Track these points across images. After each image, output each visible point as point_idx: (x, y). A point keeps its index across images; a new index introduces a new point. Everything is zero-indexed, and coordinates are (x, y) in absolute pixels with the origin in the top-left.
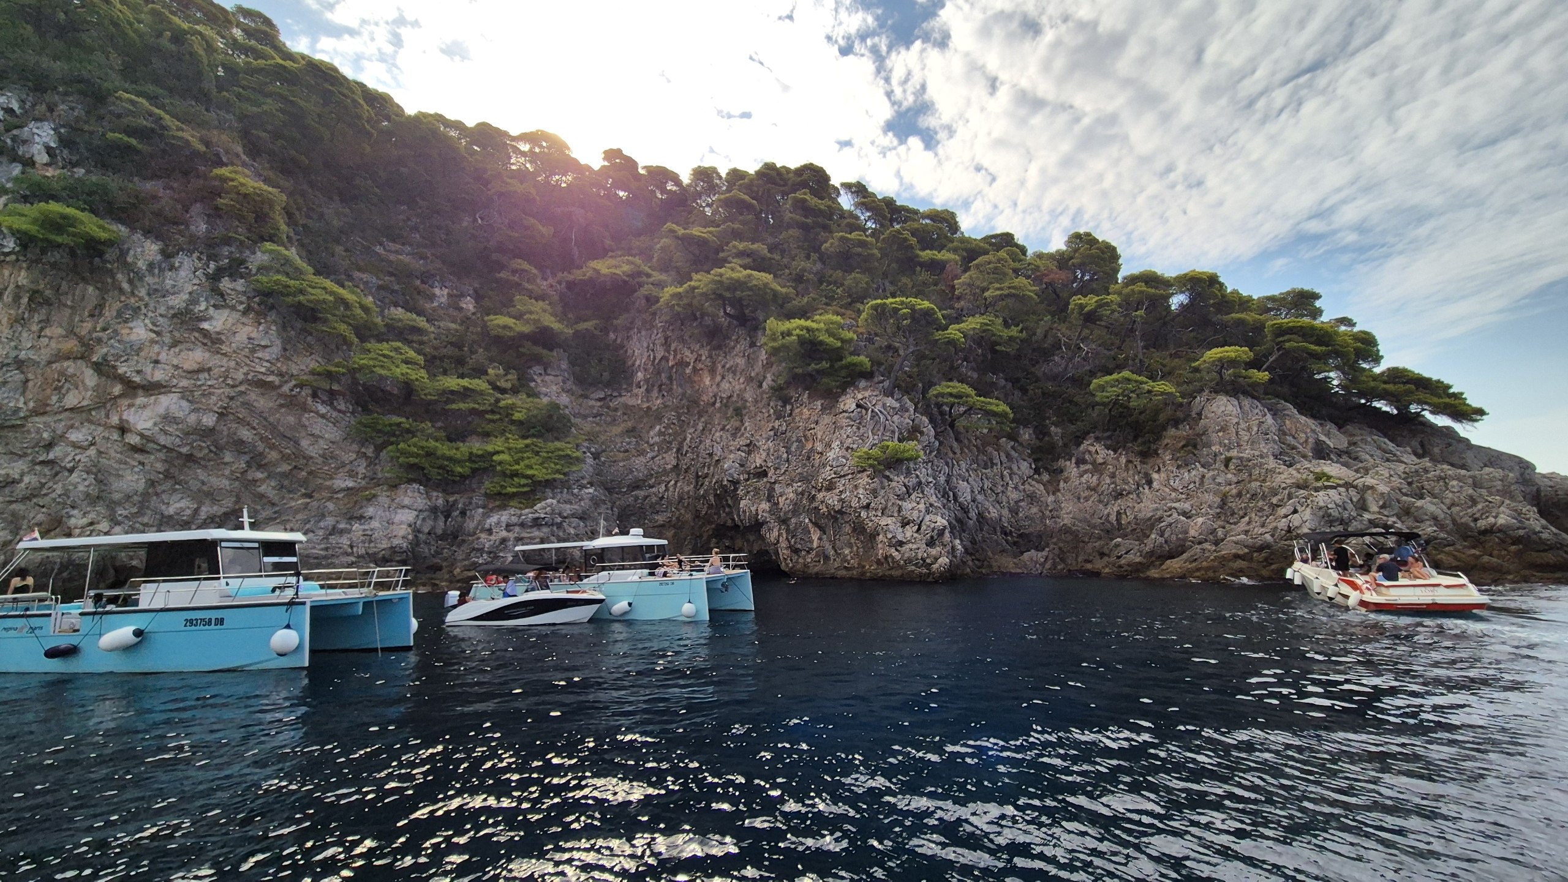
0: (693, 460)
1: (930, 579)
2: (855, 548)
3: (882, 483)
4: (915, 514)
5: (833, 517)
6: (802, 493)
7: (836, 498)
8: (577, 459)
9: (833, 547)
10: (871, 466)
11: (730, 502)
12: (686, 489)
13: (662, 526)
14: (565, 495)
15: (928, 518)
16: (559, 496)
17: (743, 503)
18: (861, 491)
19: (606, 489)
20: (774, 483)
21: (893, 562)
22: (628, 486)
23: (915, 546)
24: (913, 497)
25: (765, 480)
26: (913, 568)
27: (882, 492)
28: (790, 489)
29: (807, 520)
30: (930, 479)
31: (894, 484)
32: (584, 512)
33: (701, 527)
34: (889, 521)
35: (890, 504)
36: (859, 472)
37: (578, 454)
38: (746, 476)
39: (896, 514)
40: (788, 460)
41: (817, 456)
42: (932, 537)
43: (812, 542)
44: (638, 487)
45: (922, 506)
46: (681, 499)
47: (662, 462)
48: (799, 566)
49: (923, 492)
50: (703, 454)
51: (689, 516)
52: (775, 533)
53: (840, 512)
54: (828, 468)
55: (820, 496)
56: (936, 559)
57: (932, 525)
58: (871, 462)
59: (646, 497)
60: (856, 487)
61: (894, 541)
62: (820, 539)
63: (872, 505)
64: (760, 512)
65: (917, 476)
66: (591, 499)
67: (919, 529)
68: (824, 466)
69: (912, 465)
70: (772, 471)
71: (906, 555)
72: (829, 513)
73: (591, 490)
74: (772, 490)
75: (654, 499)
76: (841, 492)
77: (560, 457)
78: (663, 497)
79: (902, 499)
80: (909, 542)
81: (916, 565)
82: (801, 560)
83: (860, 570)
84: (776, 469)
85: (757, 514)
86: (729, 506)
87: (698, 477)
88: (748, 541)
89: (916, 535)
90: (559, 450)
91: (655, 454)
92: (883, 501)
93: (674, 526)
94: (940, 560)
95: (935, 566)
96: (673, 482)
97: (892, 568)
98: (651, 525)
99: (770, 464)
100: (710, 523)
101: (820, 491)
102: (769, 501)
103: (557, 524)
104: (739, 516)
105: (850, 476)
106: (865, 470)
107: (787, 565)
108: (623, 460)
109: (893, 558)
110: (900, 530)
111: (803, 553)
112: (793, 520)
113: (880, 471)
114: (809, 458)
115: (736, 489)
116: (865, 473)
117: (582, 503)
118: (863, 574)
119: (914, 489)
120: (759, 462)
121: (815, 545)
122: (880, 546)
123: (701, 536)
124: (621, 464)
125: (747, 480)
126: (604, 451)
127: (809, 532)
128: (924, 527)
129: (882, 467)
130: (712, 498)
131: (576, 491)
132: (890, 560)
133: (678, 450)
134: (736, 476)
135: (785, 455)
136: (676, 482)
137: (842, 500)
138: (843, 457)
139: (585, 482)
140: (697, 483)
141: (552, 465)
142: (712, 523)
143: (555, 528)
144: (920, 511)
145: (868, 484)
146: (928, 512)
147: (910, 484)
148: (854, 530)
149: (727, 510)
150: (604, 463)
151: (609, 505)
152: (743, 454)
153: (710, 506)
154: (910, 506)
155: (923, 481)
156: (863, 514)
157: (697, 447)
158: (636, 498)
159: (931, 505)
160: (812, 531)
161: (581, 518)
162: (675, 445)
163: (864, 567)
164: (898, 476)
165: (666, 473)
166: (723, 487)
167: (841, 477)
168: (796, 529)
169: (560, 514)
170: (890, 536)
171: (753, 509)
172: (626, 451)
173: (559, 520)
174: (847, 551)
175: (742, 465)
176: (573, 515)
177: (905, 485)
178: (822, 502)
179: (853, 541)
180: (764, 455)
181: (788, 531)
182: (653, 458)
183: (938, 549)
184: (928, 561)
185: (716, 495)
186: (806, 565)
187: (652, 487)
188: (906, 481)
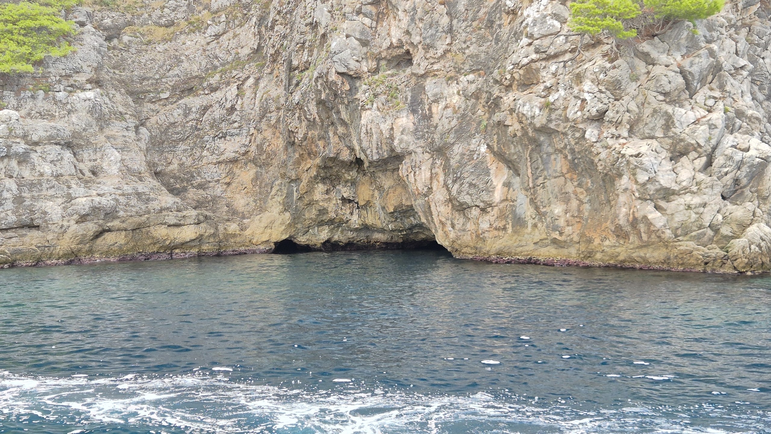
0: (285, 37)
1: (728, 270)
2: (574, 204)
3: (632, 67)
4: (702, 131)
5: (533, 141)
6: (476, 96)
7: (538, 102)
8: (66, 35)
9: (532, 201)
10: (612, 32)
11: (344, 115)
12: (274, 94)
13: (234, 161)
14: (41, 104)
15: (729, 140)
16: (30, 104)
17: (366, 117)
18: (587, 85)
19: (131, 93)
20: (424, 76)
21: (649, 232)
22: (174, 88)
23: (696, 200)
24: (699, 97)
25: (408, 71)
26: (692, 245)
27: (632, 88)
28: (454, 88)
29: (483, 149)
30: (742, 62)
31: (657, 70)
32: (75, 135)
33: (298, 163)
34: (644, 147)
35: (648, 111)
36: (589, 47)
37: (66, 26)
38: (373, 64)
39: (659, 134)
40: (450, 30)
41: (506, 19)
42: (736, 181)
43: (490, 190)
44: (191, 90)
45: (718, 117)
46: (264, 113)
47: (233, 43)
48: (467, 238)
49: (722, 87)
50: (301, 25)
51: (279, 143)
52: (424, 174)
53: (544, 130)
54: (525, 41)
55: (508, 99)
56: (743, 226)
57: (739, 156)
58: (608, 21)
59: (205, 109)
60: (579, 78)
61: (651, 188)
62: (508, 185)
63: (610, 114)
64: (397, 134)
65: (712, 53)
66: (92, 111)
67: (709, 163)
68: (517, 36)
69: (701, 31)
70: (421, 52)
71: (678, 218)
72: (525, 133)
73: (90, 94)
74: (419, 89)
75: (217, 113)
76: (548, 89)
77: (28, 32)
78: (233, 109)
79: (676, 102)
80: (686, 190)
81: (698, 238)
82: (470, 226)
83: (583, 247)
84: (428, 47)
85: (392, 138)
86: (343, 123)
87: (291, 69)
88: (380, 188)
89: (701, 176)
90: (27, 17)
91: (219, 29)
92: (633, 106)
93: (254, 161)
94: (753, 229)
95: (737, 245)
96: (251, 81)
97: (646, 245)
98: (214, 158)
99: (416, 39)
100: (311, 154)
101: (508, 88)
102: (414, 112)
103: (16, 154)
104: (360, 141)
105: (568, 56)
106: (597, 43)
107: (446, 235)
108: (165, 40)
109: (649, 224)
110: (668, 166)
111: (475, 212)
112: (457, 149)
113: (628, 43)
114: (490, 24)
115: (353, 90)
116: (597, 52)
117: (74, 118)
118: (590, 254)
119: (703, 81)
120: (396, 35)
121: (498, 196)
122: (622, 198)
123: (297, 180)
124: (160, 48)
125: (376, 71)
126: (130, 24)
127: (487, 172)
128: (719, 161)
129: (633, 33)
130: (312, 108)
131: (61, 95)
132: (642, 227)
133: (262, 19)
134: (353, 65)
135: (445, 21)
136: (258, 80)
137: (549, 107)
138: (556, 16)
139: (81, 78)
140: (290, 79)
141: (13, 46)
142: (316, 154)
143: (14, 163)
144: (712, 127)
145: (604, 71)
146: (730, 128)
147: (695, 69)
148: (573, 166)
149: (341, 130)
150: (127, 48)
151: (132, 122)
152: (367, 21)
153: (312, 124)
154: (691, 116)
155: (727, 65)
156: (591, 133)
157: (291, 12)
158: (187, 111)
159: (740, 114)
160: (493, 169)
161: (68, 145)
162: (255, 12)
163: (590, 241)
164: (668, 52)
165: (238, 62)
166: (330, 85)
167: (549, 58)
168: (461, 165)
169: (25, 137)
170: (643, 177)
171: (385, 127)
172: (170, 24)
173: (21, 147)
174: (558, 209)
175: (364, 43)
176: (53, 140)
177: (682, 72)
178: (512, 111)
179: (570, 188)
180: (405, 20)
181: (446, 168)
182: (217, 36)
183: (750, 206)
184: (725, 231)
185: (320, 103)
186: (479, 237)
187: (214, 89)
188: (686, 63)
